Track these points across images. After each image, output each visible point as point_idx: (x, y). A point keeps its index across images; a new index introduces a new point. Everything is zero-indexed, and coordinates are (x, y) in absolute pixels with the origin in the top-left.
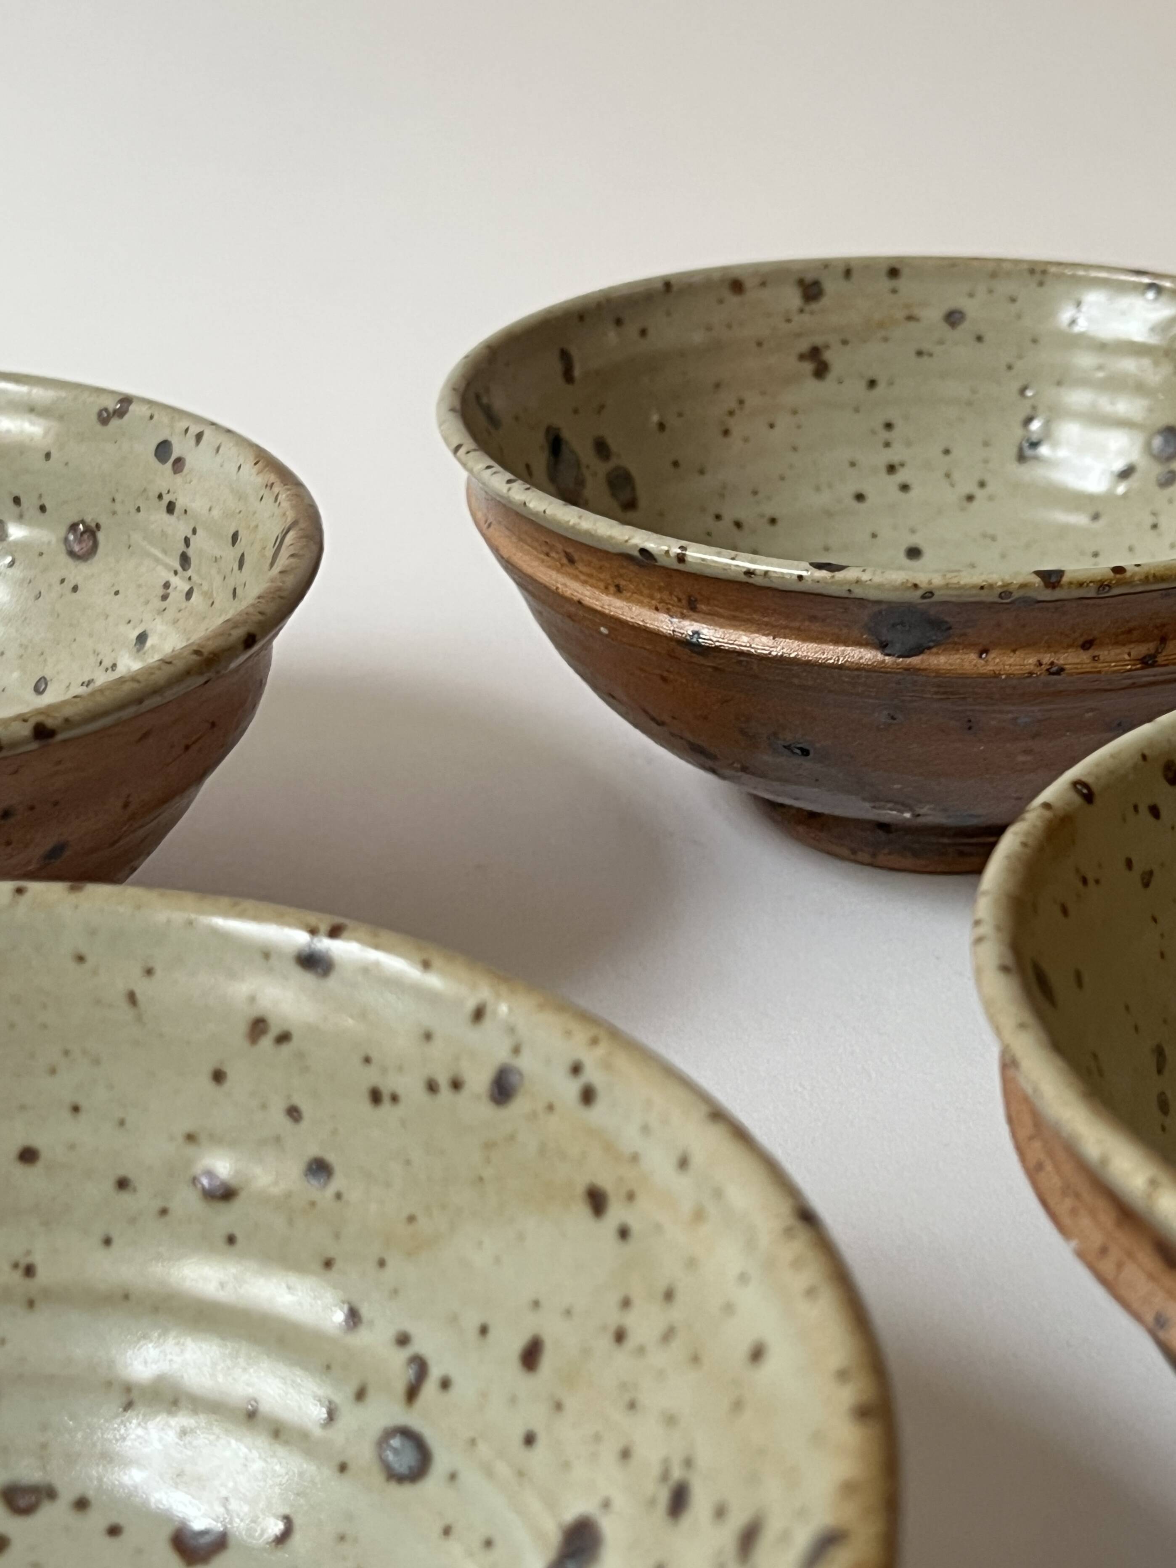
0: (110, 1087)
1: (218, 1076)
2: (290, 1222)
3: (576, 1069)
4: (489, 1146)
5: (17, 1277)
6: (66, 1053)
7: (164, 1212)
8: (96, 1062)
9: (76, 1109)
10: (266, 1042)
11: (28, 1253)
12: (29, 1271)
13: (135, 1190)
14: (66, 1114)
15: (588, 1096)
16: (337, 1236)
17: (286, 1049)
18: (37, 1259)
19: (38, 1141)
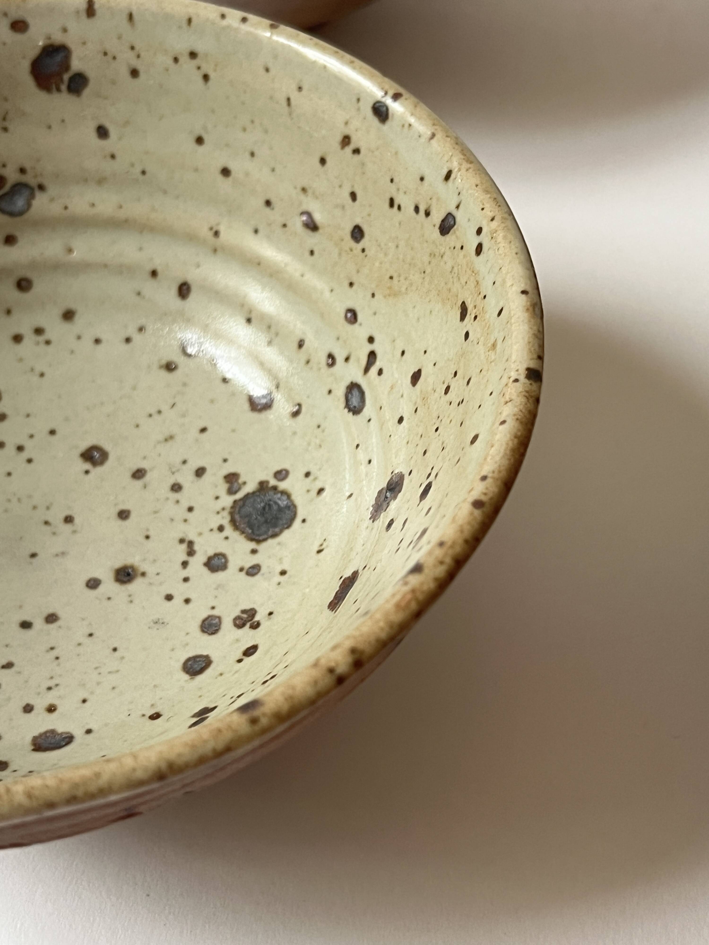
0: (271, 148)
1: (323, 161)
2: (340, 254)
3: (479, 231)
4: (432, 255)
5: (211, 234)
6: (252, 122)
7: (285, 226)
8: (266, 131)
9: (252, 154)
10: (348, 150)
11: (218, 224)
12: (216, 234)
13: (273, 209)
14: (247, 155)
15: (479, 249)
16: (358, 272)
17: (356, 157)
18: (222, 229)
19: (232, 166)
